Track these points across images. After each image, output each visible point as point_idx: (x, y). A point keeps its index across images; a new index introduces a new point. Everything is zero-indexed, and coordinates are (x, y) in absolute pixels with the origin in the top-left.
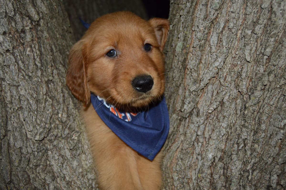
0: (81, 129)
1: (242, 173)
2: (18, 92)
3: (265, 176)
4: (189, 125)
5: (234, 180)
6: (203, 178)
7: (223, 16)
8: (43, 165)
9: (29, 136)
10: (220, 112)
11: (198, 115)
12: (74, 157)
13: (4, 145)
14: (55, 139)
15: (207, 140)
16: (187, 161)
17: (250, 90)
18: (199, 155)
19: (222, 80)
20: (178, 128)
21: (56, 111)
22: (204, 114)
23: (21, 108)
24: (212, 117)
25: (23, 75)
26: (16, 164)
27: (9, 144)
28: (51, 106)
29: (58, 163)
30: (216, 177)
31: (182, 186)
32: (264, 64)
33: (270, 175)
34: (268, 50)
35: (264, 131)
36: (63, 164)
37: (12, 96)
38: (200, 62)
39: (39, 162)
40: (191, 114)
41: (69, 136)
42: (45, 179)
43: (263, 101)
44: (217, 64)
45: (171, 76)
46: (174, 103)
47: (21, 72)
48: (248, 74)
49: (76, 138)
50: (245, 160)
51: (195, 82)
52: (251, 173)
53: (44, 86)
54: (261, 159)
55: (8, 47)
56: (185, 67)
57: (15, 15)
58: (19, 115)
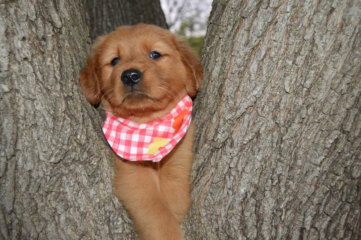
0: (100, 154)
1: (275, 212)
2: (33, 106)
3: (299, 217)
4: (221, 157)
5: (266, 219)
6: (234, 215)
7: (265, 44)
8: (56, 192)
9: (41, 158)
10: (256, 143)
11: (232, 146)
12: (92, 184)
13: (11, 166)
14: (71, 163)
15: (240, 174)
16: (217, 196)
17: (288, 122)
18: (230, 189)
19: (259, 110)
20: (208, 159)
21: (75, 132)
22: (239, 145)
23: (35, 125)
24: (247, 148)
25: (40, 88)
26: (23, 189)
27: (16, 166)
28: (69, 126)
29: (73, 191)
30: (247, 214)
31: (210, 223)
32: (303, 96)
33: (304, 216)
34: (308, 82)
35: (300, 167)
36: (78, 192)
37: (26, 111)
38: (238, 90)
39: (52, 187)
40: (224, 144)
41: (88, 160)
42: (55, 209)
43: (301, 135)
44: (255, 93)
45: (205, 103)
46: (206, 132)
47: (38, 84)
48: (287, 105)
49: (95, 163)
50: (278, 198)
51: (231, 110)
52: (284, 213)
53: (63, 102)
54: (296, 197)
55: (27, 55)
56: (221, 94)
57: (36, 19)
58: (32, 132)
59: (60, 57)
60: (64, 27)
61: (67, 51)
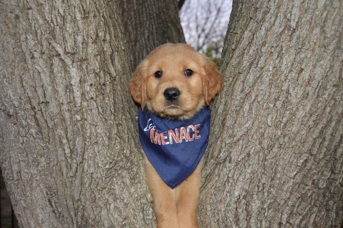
0: (139, 164)
1: (260, 210)
2: (96, 130)
3: (278, 215)
4: (222, 169)
5: (254, 215)
6: (230, 210)
7: (255, 92)
8: (108, 188)
9: (100, 165)
10: (247, 161)
11: (230, 162)
12: (132, 184)
13: (80, 169)
14: (119, 169)
15: (235, 181)
16: (218, 196)
17: (270, 147)
18: (228, 192)
19: (250, 138)
20: (214, 170)
21: (122, 148)
22: (235, 161)
23: (97, 143)
24: (241, 164)
25: (101, 118)
26: (87, 185)
27: (83, 169)
28: (119, 144)
29: (120, 188)
30: (240, 210)
31: (213, 215)
32: (281, 129)
33: (282, 214)
34: (285, 119)
35: (279, 179)
36: (123, 189)
37: (91, 133)
38: (235, 123)
39: (106, 185)
40: (225, 160)
41: (130, 168)
42: (108, 200)
43: (280, 156)
44: (247, 125)
45: (212, 130)
46: (212, 151)
47: (99, 115)
48: (269, 135)
49: (135, 170)
50: (263, 200)
51: (230, 137)
52: (267, 211)
53: (116, 128)
54: (275, 200)
55: (93, 96)
56: (224, 125)
57: (100, 72)
58: (94, 147)
59: (114, 97)
60: (117, 76)
61: (119, 93)
